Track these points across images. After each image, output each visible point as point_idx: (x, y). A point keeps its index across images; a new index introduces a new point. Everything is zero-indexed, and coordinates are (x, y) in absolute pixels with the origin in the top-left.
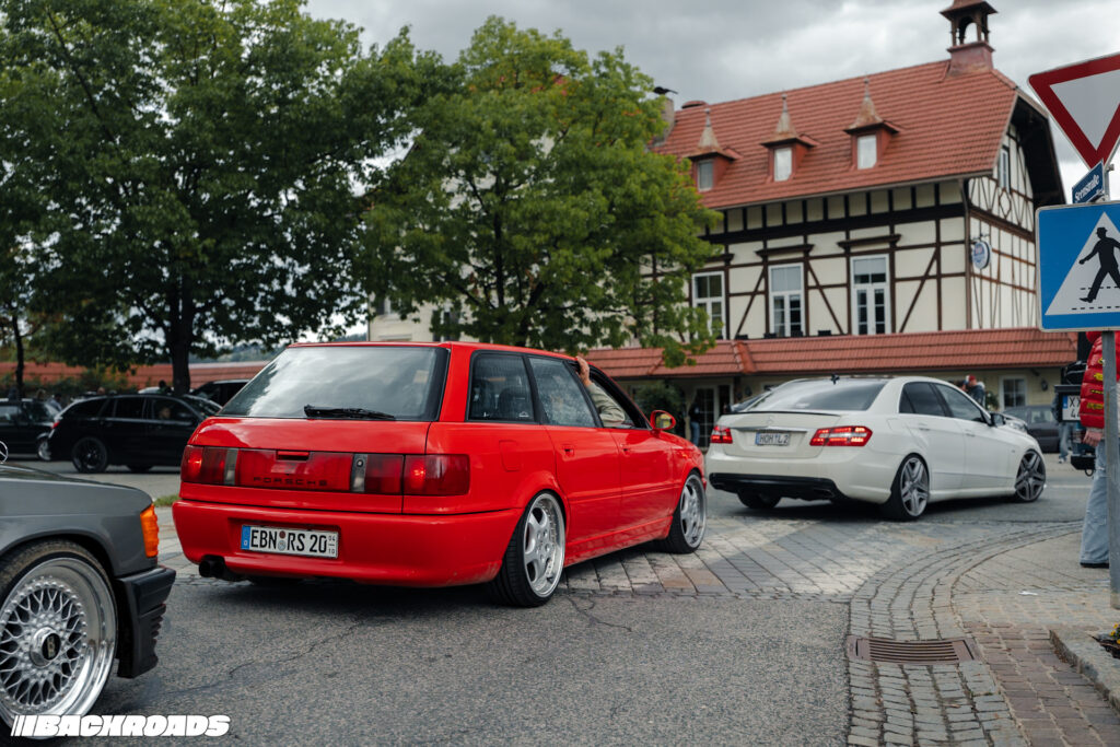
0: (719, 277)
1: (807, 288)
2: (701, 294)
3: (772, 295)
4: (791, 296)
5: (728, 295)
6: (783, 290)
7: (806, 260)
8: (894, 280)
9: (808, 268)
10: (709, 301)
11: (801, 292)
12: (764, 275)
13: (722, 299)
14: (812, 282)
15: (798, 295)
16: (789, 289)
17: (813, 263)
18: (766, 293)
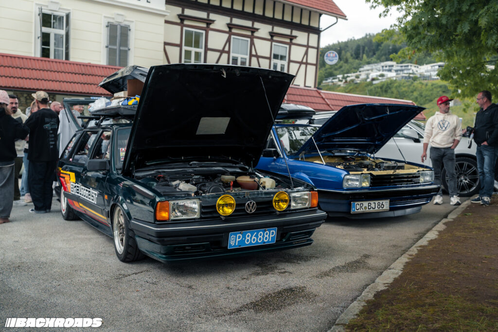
0: (202, 33)
1: (251, 56)
2: (188, 44)
3: (232, 55)
4: (242, 58)
5: (207, 49)
6: (238, 53)
7: (252, 37)
8: (290, 61)
9: (252, 43)
10: (193, 50)
11: (247, 57)
12: (229, 40)
13: (202, 51)
14: (254, 53)
15: (246, 59)
16: (241, 54)
17: (255, 40)
18: (228, 52)
